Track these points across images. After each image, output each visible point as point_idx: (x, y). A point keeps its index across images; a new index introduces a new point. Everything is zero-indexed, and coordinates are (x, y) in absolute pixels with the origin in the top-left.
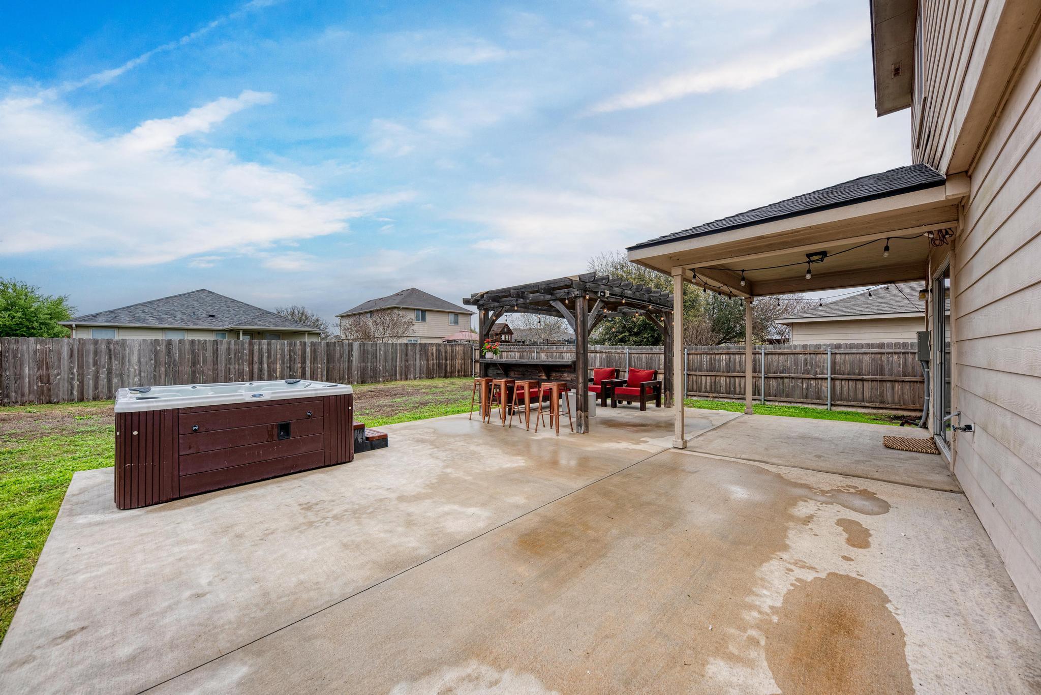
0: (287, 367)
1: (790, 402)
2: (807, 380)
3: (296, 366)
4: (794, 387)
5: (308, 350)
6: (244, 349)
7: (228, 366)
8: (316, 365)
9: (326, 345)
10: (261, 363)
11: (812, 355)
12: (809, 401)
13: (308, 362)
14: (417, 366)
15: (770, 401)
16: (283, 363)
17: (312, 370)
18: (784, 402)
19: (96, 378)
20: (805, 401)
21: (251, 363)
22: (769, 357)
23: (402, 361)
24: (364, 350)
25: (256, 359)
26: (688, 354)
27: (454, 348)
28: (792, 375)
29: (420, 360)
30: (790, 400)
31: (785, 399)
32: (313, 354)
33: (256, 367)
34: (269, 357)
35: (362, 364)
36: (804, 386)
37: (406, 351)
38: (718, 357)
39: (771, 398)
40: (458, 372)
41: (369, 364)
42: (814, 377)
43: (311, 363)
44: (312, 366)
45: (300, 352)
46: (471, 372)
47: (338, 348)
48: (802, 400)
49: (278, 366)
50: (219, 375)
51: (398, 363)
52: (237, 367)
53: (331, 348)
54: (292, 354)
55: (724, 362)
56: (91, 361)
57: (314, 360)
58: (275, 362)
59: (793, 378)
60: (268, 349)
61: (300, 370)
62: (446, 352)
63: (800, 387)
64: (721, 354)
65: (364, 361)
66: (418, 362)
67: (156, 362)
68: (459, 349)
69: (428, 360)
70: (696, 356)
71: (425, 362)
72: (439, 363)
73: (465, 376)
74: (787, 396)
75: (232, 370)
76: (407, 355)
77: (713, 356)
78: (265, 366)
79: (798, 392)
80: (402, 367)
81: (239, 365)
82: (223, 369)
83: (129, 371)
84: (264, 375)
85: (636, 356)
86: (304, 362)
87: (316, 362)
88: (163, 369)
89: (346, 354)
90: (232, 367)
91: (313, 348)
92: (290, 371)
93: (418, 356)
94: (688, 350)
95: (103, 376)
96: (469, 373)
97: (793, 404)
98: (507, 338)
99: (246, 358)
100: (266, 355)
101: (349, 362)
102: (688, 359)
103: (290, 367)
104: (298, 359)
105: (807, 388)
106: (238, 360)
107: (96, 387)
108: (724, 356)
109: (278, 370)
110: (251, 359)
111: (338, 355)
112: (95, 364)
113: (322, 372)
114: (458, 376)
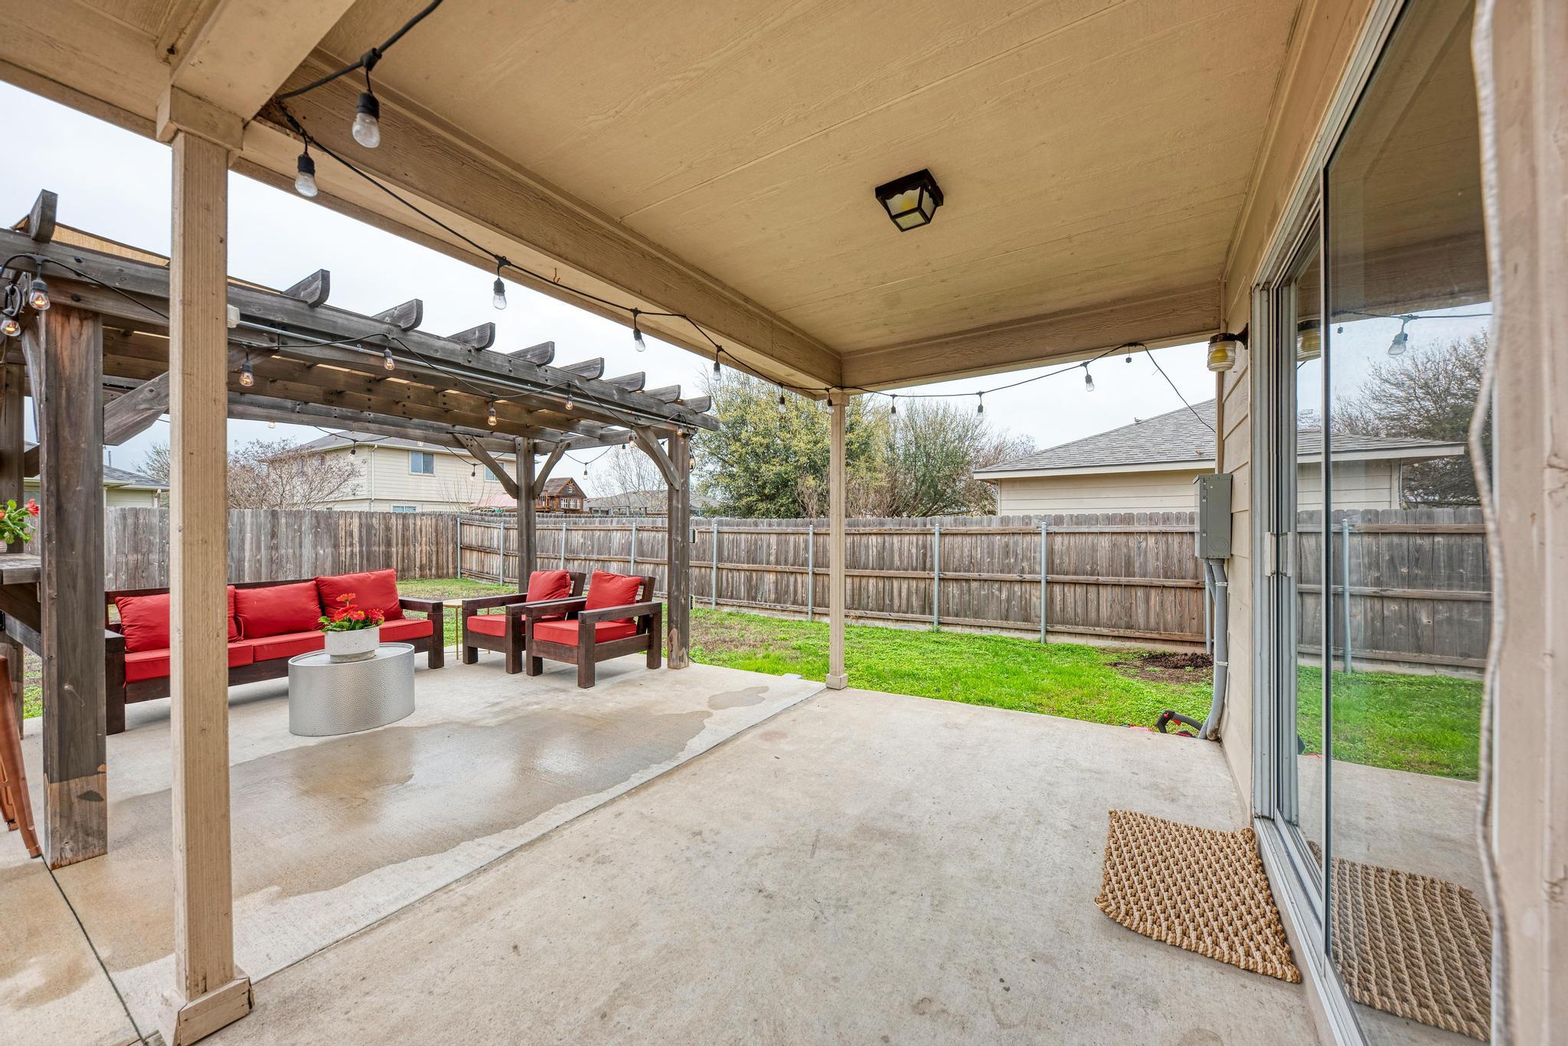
1: (981, 627)
2: (1008, 585)
4: (986, 597)
11: (1016, 537)
12: (1011, 624)
14: (305, 559)
15: (948, 624)
18: (971, 626)
20: (1005, 624)
22: (947, 539)
23: (259, 548)
26: (814, 534)
27: (411, 521)
28: (985, 575)
29: (315, 546)
30: (980, 622)
31: (972, 621)
35: (132, 558)
36: (1004, 596)
37: (273, 527)
38: (864, 538)
39: (950, 619)
40: (422, 568)
42: (1019, 578)
46: (456, 568)
48: (1000, 623)
51: (247, 554)
55: (875, 549)
59: (985, 580)
62: (388, 529)
63: (997, 597)
64: (870, 534)
66: (307, 552)
68: (428, 522)
69: (336, 546)
71: (329, 550)
72: (369, 553)
73: (439, 576)
74: (976, 615)
76: (274, 535)
77: (856, 538)
79: (993, 607)
80: (259, 561)
85: (731, 537)
93: (308, 540)
94: (815, 527)
96: (451, 571)
97: (985, 630)
98: (572, 504)
102: (815, 544)
105: (1009, 600)
108: (874, 538)
114: (422, 576)
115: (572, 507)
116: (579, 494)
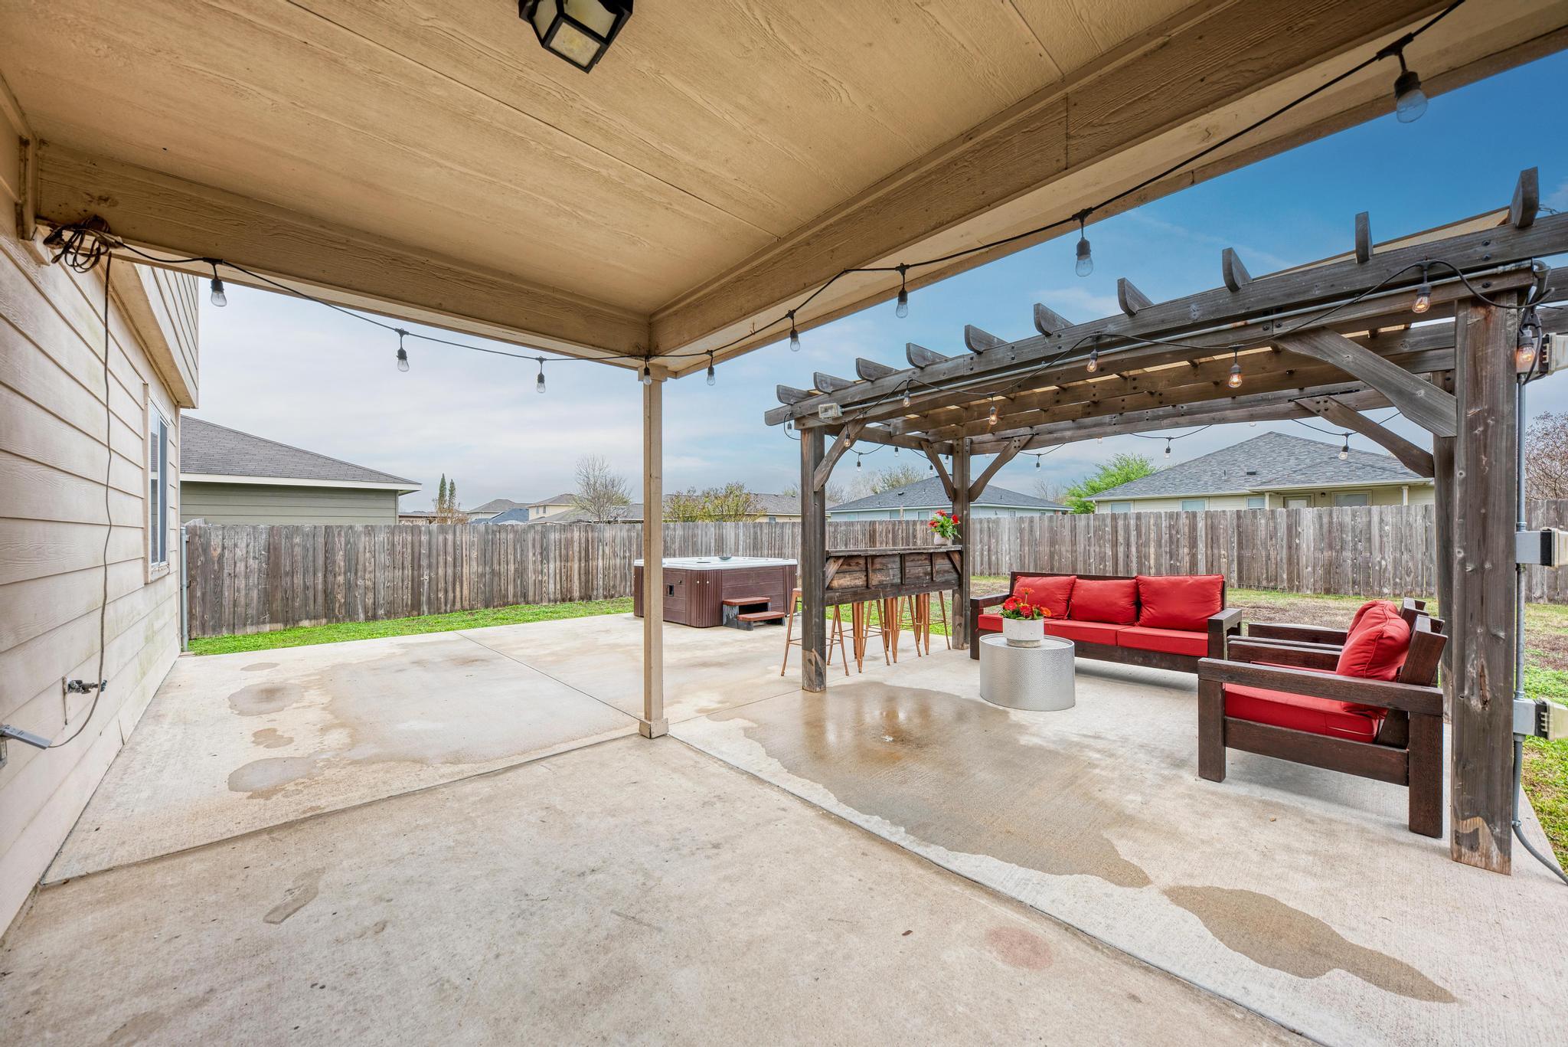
0: (1166, 553)
3: (1181, 551)
5: (1201, 525)
6: (1106, 526)
7: (1087, 548)
8: (1216, 551)
9: (1235, 516)
10: (1128, 545)
13: (1201, 546)
16: (1159, 545)
17: (1210, 560)
19: (982, 555)
21: (1115, 544)
24: (1331, 523)
25: (1121, 539)
32: (1209, 532)
33: (1121, 550)
34: (1139, 535)
41: (1348, 554)
43: (1207, 547)
44: (1209, 552)
45: (1187, 530)
47: (1263, 521)
49: (1152, 550)
50: (1079, 559)
52: (1097, 550)
53: (1248, 521)
54: (1174, 532)
56: (978, 539)
57: (1213, 541)
58: (1147, 544)
60: (1137, 525)
61: (1187, 559)
65: (1331, 547)
67: (1021, 541)
78: (1133, 549)
81: (1100, 547)
82: (1082, 551)
83: (1002, 550)
84: (1132, 562)
86: (1193, 545)
87: (1215, 545)
88: (1027, 548)
89: (1282, 531)
90: (1092, 549)
91: (1209, 522)
92: (1171, 558)
95: (986, 553)
99: (1108, 537)
100: (1133, 533)
101: (1290, 548)
103: (1170, 552)
104: (1184, 541)
106: (1099, 540)
107: (982, 564)
109: (1152, 556)
110: (1114, 539)
111: (1262, 533)
112: (981, 542)
113: (1229, 564)
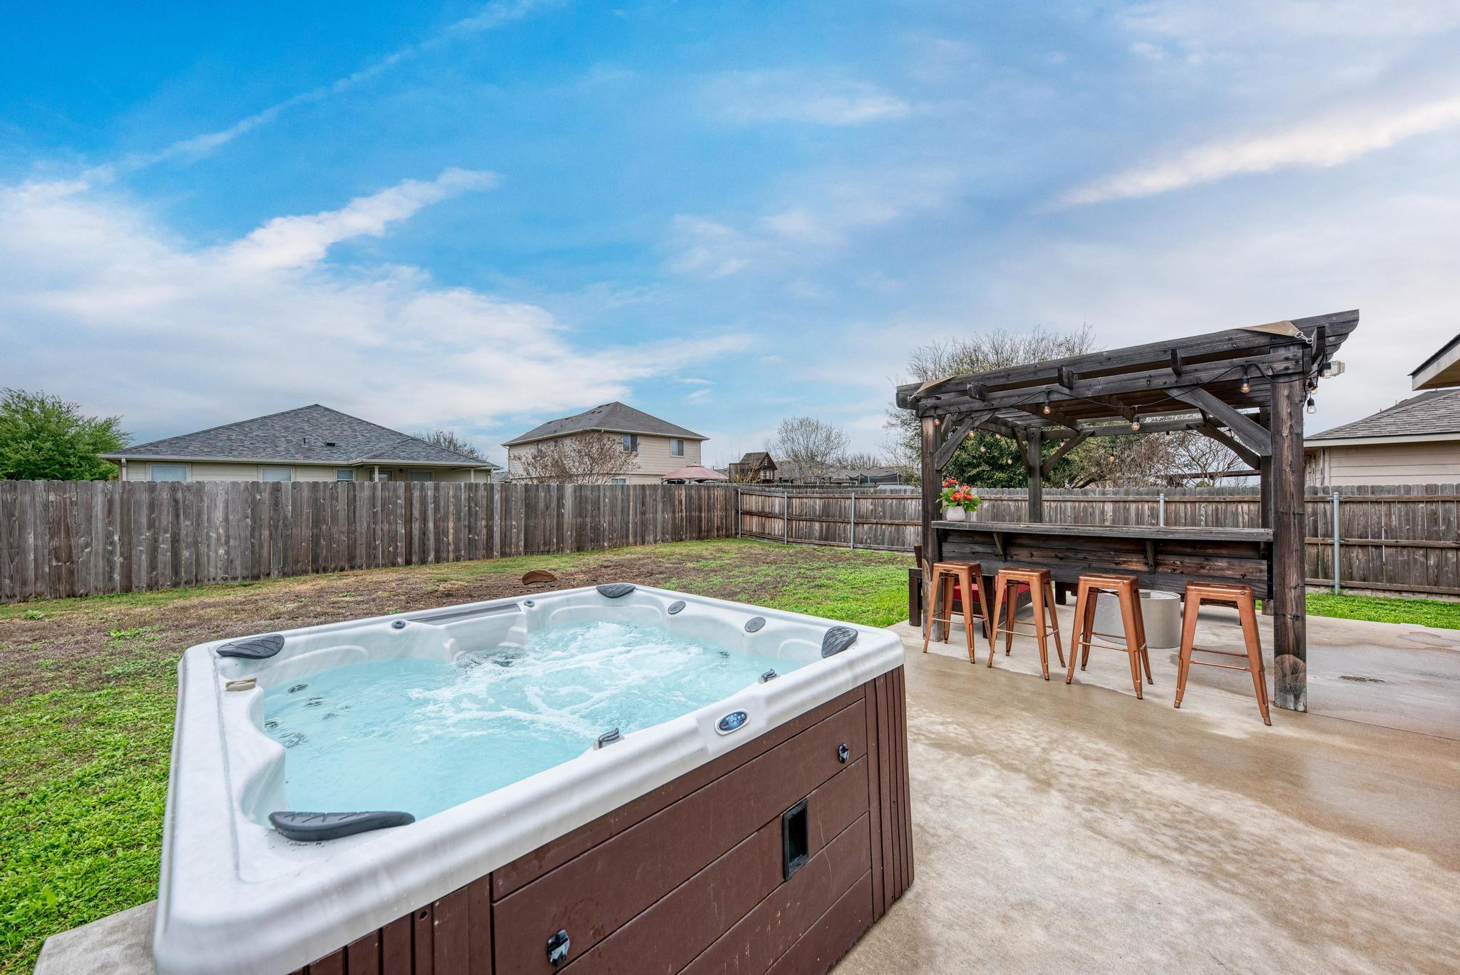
0: (465, 526)
1: (1400, 592)
2: (1437, 552)
3: (479, 524)
4: (1406, 563)
5: (497, 497)
6: (397, 497)
7: (372, 526)
8: (508, 523)
9: (523, 489)
10: (424, 520)
11: (1447, 505)
12: (1444, 589)
13: (497, 518)
14: (658, 521)
15: (1352, 588)
16: (458, 519)
17: (503, 531)
18: (1384, 591)
19: (154, 550)
20: (1435, 589)
21: (409, 520)
22: (1347, 507)
23: (636, 513)
24: (581, 496)
25: (416, 513)
26: (1165, 502)
27: (712, 492)
28: (1404, 542)
29: (663, 512)
30: (1399, 586)
31: (1388, 586)
32: (504, 503)
33: (416, 526)
34: (437, 509)
35: (579, 520)
36: (1431, 562)
37: (643, 497)
38: (1232, 507)
39: (1356, 583)
40: (718, 530)
41: (588, 520)
42: (1454, 545)
43: (501, 519)
44: (503, 524)
45: (484, 502)
46: (736, 529)
47: (542, 494)
48: (1428, 588)
49: (451, 525)
50: (359, 542)
51: (631, 517)
52: (386, 527)
53: (532, 494)
54: (473, 505)
55: (1246, 517)
56: (144, 520)
57: (506, 513)
58: (445, 519)
59: (1404, 547)
60: (435, 496)
61: (484, 531)
62: (700, 498)
63: (1422, 564)
64: (1240, 502)
65: (581, 515)
66: (659, 516)
67: (254, 521)
68: (718, 493)
69: (674, 512)
70: (1182, 506)
71: (670, 515)
72: (691, 516)
73: (727, 536)
74: (1391, 580)
75: (379, 533)
76: (643, 504)
77: (1222, 507)
78: (431, 525)
79: (1416, 573)
80: (636, 523)
81: (390, 523)
82: (364, 531)
83: (208, 537)
84: (429, 540)
85: (1053, 505)
86: (490, 517)
87: (508, 517)
88: (266, 533)
89: (554, 505)
90: (378, 528)
91: (504, 494)
92: (470, 532)
93: (660, 506)
94: (1165, 496)
95: (164, 546)
96: (733, 532)
97: (1404, 594)
98: (769, 475)
99: (401, 511)
100: (431, 506)
101: (558, 516)
102: (1166, 511)
103: (469, 525)
104: (482, 514)
105: (1438, 566)
106: (388, 515)
107: (153, 566)
108: (1245, 506)
109: (451, 531)
110: (408, 513)
111: (541, 505)
112: (151, 525)
113: (518, 534)
114: (718, 536)
115: (768, 478)
116: (772, 466)
